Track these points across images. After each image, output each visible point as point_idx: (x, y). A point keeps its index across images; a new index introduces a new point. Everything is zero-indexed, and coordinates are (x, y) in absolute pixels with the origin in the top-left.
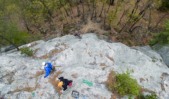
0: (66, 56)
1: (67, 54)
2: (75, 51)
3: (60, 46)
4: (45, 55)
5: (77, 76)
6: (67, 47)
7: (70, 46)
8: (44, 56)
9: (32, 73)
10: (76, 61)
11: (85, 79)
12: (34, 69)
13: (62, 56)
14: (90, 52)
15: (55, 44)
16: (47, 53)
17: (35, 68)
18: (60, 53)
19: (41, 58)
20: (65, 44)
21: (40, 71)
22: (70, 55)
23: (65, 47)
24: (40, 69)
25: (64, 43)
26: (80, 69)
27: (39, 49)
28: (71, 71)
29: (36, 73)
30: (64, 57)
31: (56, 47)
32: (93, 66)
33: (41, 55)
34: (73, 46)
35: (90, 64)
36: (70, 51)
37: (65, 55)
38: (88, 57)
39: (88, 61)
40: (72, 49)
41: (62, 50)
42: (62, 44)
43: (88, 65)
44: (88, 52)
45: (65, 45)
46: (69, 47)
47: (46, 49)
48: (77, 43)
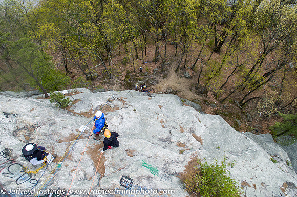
0: (122, 118)
1: (125, 116)
2: (138, 114)
3: (116, 102)
4: (88, 111)
5: (134, 153)
6: (127, 106)
7: (132, 104)
8: (86, 112)
9: (63, 134)
10: (138, 130)
11: (148, 162)
12: (67, 129)
13: (115, 117)
14: (164, 121)
15: (108, 97)
16: (91, 109)
17: (69, 127)
18: (113, 113)
19: (80, 115)
20: (125, 100)
21: (76, 133)
22: (129, 119)
23: (124, 105)
24: (77, 130)
25: (123, 99)
26: (141, 143)
27: (80, 100)
28: (127, 144)
29: (68, 135)
30: (119, 120)
31: (109, 103)
32: (165, 143)
33: (82, 110)
34: (136, 106)
35: (161, 139)
36: (131, 113)
37: (120, 117)
38: (159, 128)
39: (159, 134)
40: (135, 110)
41: (117, 108)
42: (118, 99)
43: (156, 141)
44: (160, 119)
45: (124, 103)
46: (129, 106)
47: (90, 103)
48: (145, 102)
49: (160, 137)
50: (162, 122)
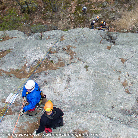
0: (69, 80)
1: (73, 77)
2: (91, 73)
3: (60, 54)
4: (20, 68)
6: (76, 60)
7: (83, 58)
8: (17, 70)
10: (91, 98)
13: (58, 79)
14: (129, 83)
15: (50, 46)
16: (25, 66)
18: (57, 72)
19: (9, 75)
20: (73, 50)
22: (78, 81)
23: (72, 58)
25: (71, 48)
27: (9, 51)
30: (65, 84)
31: (50, 55)
33: (12, 67)
35: (124, 111)
36: (81, 72)
37: (66, 79)
38: (121, 94)
39: (121, 103)
40: (87, 67)
41: (61, 64)
42: (64, 49)
43: (117, 114)
44: (122, 80)
45: (72, 54)
46: (79, 60)
47: (24, 56)
48: (101, 54)
49: (122, 107)
50: (125, 84)
